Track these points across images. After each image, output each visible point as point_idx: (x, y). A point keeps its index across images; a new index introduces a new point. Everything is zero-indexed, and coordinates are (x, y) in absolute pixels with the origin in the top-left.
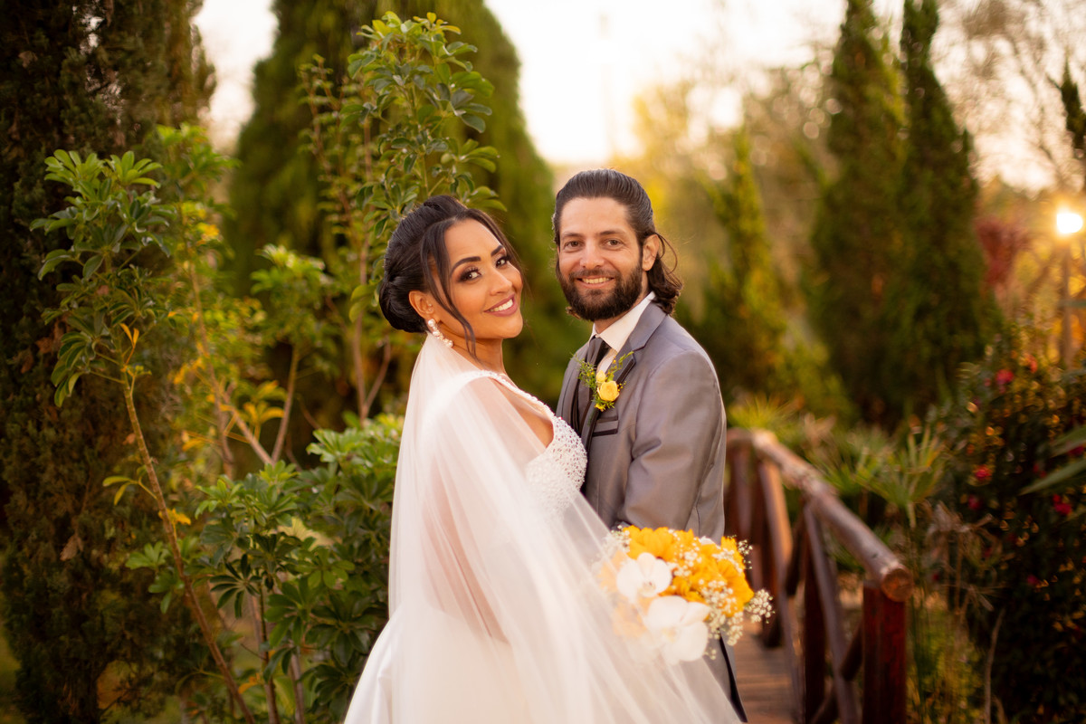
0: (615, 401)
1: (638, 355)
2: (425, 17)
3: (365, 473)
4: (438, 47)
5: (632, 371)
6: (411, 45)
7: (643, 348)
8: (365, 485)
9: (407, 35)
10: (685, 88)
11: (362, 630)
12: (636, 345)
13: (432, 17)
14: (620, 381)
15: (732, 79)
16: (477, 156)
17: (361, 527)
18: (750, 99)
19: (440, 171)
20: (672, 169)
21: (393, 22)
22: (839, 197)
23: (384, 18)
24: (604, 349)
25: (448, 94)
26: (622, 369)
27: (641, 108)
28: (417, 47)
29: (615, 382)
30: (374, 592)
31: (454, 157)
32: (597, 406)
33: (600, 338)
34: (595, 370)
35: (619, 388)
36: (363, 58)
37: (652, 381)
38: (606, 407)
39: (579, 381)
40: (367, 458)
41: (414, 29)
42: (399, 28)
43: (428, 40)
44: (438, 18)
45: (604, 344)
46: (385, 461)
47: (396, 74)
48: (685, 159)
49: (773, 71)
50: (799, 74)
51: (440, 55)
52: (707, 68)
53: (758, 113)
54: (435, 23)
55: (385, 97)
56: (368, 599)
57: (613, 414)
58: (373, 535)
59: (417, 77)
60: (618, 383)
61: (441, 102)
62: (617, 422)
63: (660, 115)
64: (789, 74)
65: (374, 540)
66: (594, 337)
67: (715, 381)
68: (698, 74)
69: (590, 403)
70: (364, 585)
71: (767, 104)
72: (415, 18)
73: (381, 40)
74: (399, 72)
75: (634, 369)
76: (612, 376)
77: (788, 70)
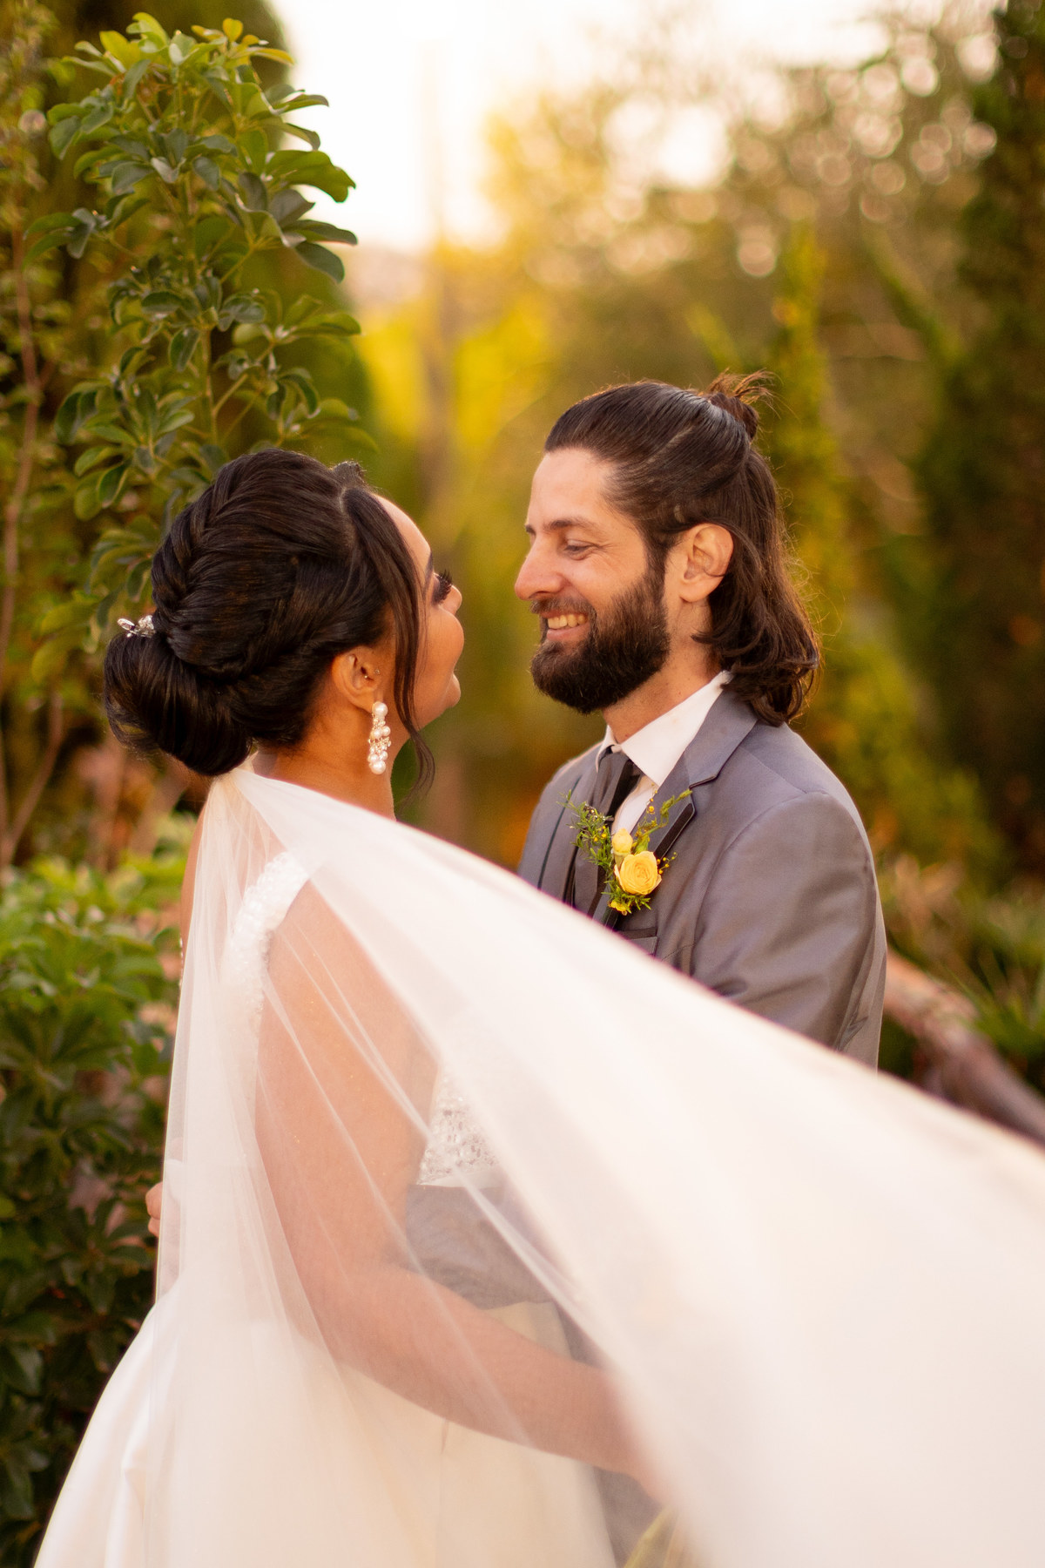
0: (653, 895)
1: (703, 795)
2: (219, 27)
3: (36, 1005)
4: (248, 95)
5: (689, 831)
6: (185, 88)
7: (711, 781)
8: (36, 1031)
9: (181, 67)
10: (605, 101)
11: (25, 1346)
12: (697, 774)
13: (233, 27)
14: (662, 851)
15: (706, 89)
16: (315, 331)
17: (33, 1125)
18: (744, 132)
19: (246, 366)
20: (560, 274)
21: (152, 38)
22: (980, 383)
23: (131, 29)
24: (630, 778)
25: (264, 195)
26: (667, 826)
27: (504, 141)
28: (196, 92)
29: (651, 855)
30: (54, 1263)
31: (268, 334)
32: (614, 905)
33: (620, 753)
34: (609, 824)
35: (660, 866)
36: (80, 116)
37: (733, 857)
38: (633, 908)
39: (577, 848)
40: (42, 972)
41: (198, 55)
42: (165, 54)
43: (224, 78)
44: (245, 33)
45: (630, 764)
46: (86, 983)
47: (157, 156)
48: (592, 255)
49: (796, 74)
50: (851, 82)
51: (252, 110)
52: (652, 61)
53: (761, 161)
54: (239, 41)
55: (124, 201)
56: (39, 1275)
57: (647, 922)
58: (52, 1138)
59: (202, 163)
60: (657, 855)
61: (251, 215)
62: (654, 939)
63: (543, 155)
64: (832, 80)
65: (57, 1152)
66: (609, 750)
67: (867, 859)
68: (632, 72)
69: (598, 897)
70: (32, 1247)
71: (781, 144)
72: (196, 29)
73: (122, 76)
74: (162, 150)
75: (695, 824)
76: (646, 838)
77: (832, 71)
